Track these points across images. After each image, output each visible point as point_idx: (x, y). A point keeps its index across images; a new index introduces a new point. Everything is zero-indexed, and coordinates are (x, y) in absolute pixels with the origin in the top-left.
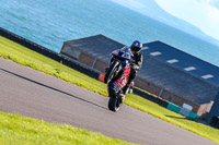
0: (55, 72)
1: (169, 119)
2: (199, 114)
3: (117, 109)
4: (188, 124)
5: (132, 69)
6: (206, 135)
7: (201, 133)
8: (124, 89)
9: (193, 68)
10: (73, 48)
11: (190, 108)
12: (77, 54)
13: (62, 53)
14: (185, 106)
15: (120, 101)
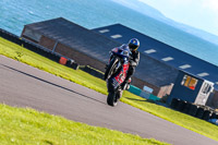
0: (16, 55)
1: (130, 101)
2: (160, 96)
3: (115, 104)
4: (148, 106)
5: (130, 66)
6: (166, 117)
7: (162, 116)
8: (123, 85)
9: (153, 51)
10: (33, 32)
11: (151, 90)
12: (38, 37)
13: (23, 36)
14: (146, 88)
15: (118, 96)
